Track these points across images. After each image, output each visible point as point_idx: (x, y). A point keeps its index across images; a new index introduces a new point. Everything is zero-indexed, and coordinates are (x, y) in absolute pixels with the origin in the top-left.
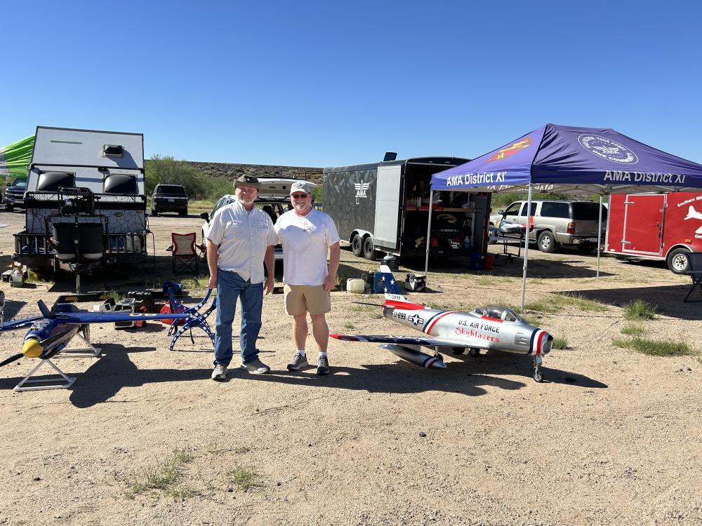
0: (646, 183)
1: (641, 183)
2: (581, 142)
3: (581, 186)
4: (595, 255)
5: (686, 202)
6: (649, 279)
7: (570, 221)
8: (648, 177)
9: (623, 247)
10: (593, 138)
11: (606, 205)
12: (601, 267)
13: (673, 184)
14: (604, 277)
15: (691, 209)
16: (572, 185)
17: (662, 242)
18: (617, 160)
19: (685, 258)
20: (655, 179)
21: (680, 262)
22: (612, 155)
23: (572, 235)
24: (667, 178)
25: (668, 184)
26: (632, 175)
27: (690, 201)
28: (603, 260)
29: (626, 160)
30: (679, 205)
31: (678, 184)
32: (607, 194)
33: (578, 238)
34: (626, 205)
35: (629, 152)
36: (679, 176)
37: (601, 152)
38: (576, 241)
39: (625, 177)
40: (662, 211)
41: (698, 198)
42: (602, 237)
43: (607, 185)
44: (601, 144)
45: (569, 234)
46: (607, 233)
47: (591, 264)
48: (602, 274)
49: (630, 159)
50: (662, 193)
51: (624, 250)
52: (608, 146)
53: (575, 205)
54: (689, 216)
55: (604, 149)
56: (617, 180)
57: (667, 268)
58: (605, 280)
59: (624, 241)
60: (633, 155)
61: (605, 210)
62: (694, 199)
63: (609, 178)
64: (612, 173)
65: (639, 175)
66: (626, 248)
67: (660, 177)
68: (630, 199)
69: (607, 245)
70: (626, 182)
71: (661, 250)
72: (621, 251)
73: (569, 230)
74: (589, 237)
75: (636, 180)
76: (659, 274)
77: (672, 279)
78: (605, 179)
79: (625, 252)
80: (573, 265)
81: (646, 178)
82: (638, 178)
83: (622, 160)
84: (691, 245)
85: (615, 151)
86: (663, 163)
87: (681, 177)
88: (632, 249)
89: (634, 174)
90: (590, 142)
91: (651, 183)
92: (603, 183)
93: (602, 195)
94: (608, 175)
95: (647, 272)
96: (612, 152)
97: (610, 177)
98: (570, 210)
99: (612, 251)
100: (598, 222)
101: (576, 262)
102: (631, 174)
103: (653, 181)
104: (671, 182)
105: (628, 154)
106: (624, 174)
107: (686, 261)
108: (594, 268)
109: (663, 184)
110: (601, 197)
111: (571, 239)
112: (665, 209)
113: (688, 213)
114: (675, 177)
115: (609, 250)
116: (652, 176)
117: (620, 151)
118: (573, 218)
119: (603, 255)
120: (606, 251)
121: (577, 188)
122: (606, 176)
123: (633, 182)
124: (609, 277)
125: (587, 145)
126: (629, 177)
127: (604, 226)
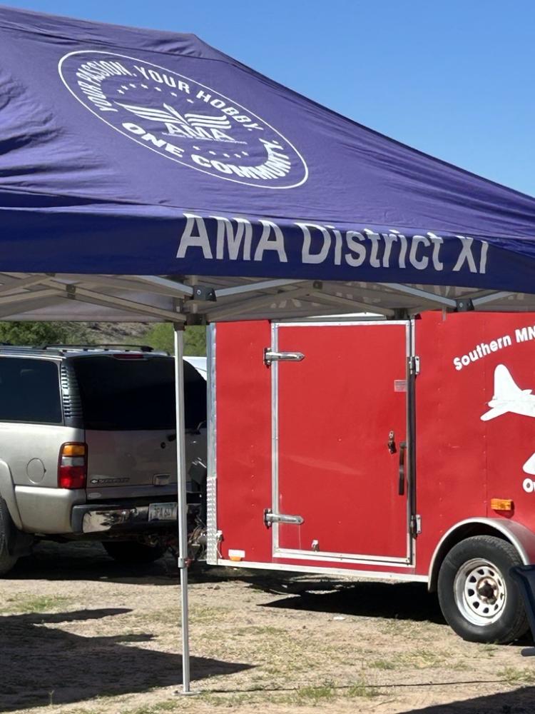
0: (346, 274)
1: (330, 272)
2: (73, 81)
3: (87, 283)
4: (170, 576)
5: (483, 350)
6: (382, 677)
7: (62, 435)
8: (353, 246)
9: (276, 541)
10: (120, 69)
11: (200, 364)
12: (197, 630)
13: (448, 278)
14: (210, 683)
15: (502, 375)
16: (46, 280)
17: (413, 513)
18: (228, 169)
19: (497, 576)
20: (380, 256)
21: (481, 592)
22: (207, 147)
23: (79, 495)
24: (424, 250)
25: (428, 277)
26: (292, 235)
27: (494, 346)
28: (204, 594)
29: (262, 172)
30: (459, 364)
31: (465, 278)
32: (199, 320)
33: (101, 505)
34: (275, 368)
35: (271, 137)
36: (468, 243)
37: (159, 130)
38: (96, 522)
39: (265, 244)
40: (401, 386)
41: (522, 335)
42: (190, 498)
43: (194, 279)
44: (156, 98)
45: (64, 492)
46: (212, 480)
47: (157, 617)
48: (204, 668)
49: (276, 166)
50: (401, 314)
51: (279, 552)
52: (184, 105)
53: (82, 369)
54: (497, 408)
55: (168, 117)
56: (233, 256)
57: (438, 618)
58: (216, 697)
59: (275, 514)
60: (287, 151)
61: (195, 385)
62: (507, 340)
63: (199, 249)
64: (211, 225)
65: (316, 235)
66: (284, 544)
67: (397, 245)
68: (287, 339)
69: (213, 535)
70: (269, 266)
71: (411, 545)
72: (269, 558)
73: (67, 476)
74: (146, 501)
75: (307, 258)
76: (411, 647)
77: (461, 667)
78: (181, 253)
79: (283, 558)
80: (87, 629)
81: (346, 250)
82: (315, 250)
83: (245, 171)
84: (514, 523)
85: (217, 128)
86: (407, 189)
87: (476, 248)
88: (307, 547)
89: (299, 230)
90: (109, 85)
91: (366, 273)
92: (178, 271)
93: (179, 326)
94: (195, 233)
95: (369, 639)
96: (202, 135)
97: (203, 241)
98: (65, 389)
99: (236, 559)
100: (173, 438)
101: (99, 614)
102: (285, 230)
103: (375, 262)
104: (439, 266)
105: (269, 146)
106: (258, 229)
107: (502, 589)
108: (166, 642)
109: (409, 276)
110: (175, 333)
111: (78, 510)
112: (413, 378)
113: (490, 393)
114: (451, 248)
115: (223, 554)
116: (367, 243)
117: (236, 129)
118: (76, 424)
119: (201, 573)
120: (212, 558)
121: (71, 292)
122: (187, 241)
123: (295, 268)
124: (230, 681)
125: (97, 96)
126: (279, 245)
127: (197, 451)
